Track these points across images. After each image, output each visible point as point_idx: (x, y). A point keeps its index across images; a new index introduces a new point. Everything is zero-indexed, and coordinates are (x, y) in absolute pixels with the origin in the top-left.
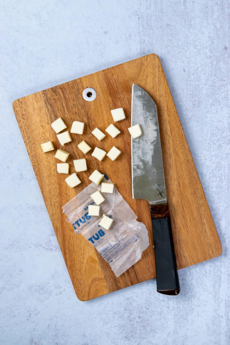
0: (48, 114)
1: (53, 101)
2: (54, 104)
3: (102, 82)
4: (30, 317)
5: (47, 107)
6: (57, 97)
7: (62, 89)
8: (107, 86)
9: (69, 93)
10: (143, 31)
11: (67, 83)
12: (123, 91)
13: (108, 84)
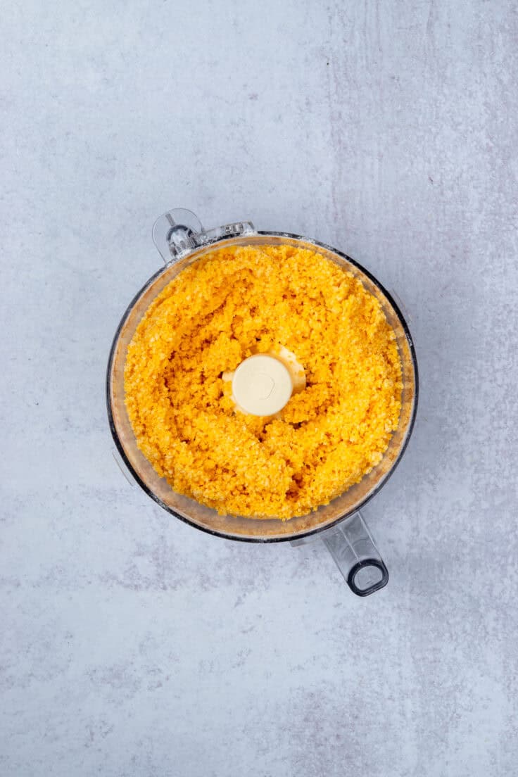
4: (92, 739)
10: (336, 93)
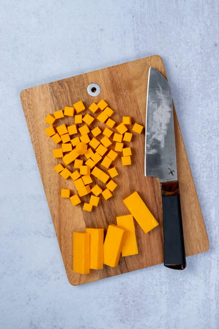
0: (53, 106)
1: (59, 94)
2: (59, 96)
3: (107, 79)
5: (53, 99)
6: (63, 90)
7: (68, 83)
8: (111, 83)
9: (74, 87)
11: (74, 77)
12: (126, 88)
13: (112, 81)
